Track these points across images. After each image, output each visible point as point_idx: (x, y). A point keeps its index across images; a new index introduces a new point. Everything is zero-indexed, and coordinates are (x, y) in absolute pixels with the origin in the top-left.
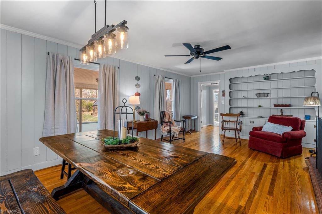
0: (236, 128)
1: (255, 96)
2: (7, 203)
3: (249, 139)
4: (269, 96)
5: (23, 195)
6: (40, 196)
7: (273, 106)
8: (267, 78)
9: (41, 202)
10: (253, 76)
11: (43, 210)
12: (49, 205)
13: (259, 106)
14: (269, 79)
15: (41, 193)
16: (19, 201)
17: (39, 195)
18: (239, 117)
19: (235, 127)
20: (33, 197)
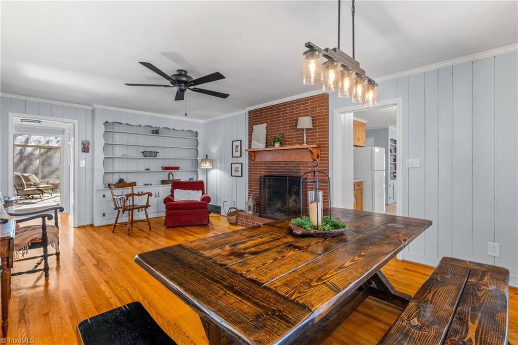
0: (133, 205)
1: (141, 156)
2: (464, 333)
3: (165, 215)
4: (159, 156)
5: (436, 327)
6: (422, 309)
7: (160, 169)
8: (156, 132)
9: (430, 303)
10: (142, 125)
11: (438, 295)
12: (427, 295)
13: (147, 170)
14: (158, 134)
15: (414, 312)
16: (449, 323)
17: (421, 311)
18: (134, 187)
19: (131, 204)
20: (428, 314)
